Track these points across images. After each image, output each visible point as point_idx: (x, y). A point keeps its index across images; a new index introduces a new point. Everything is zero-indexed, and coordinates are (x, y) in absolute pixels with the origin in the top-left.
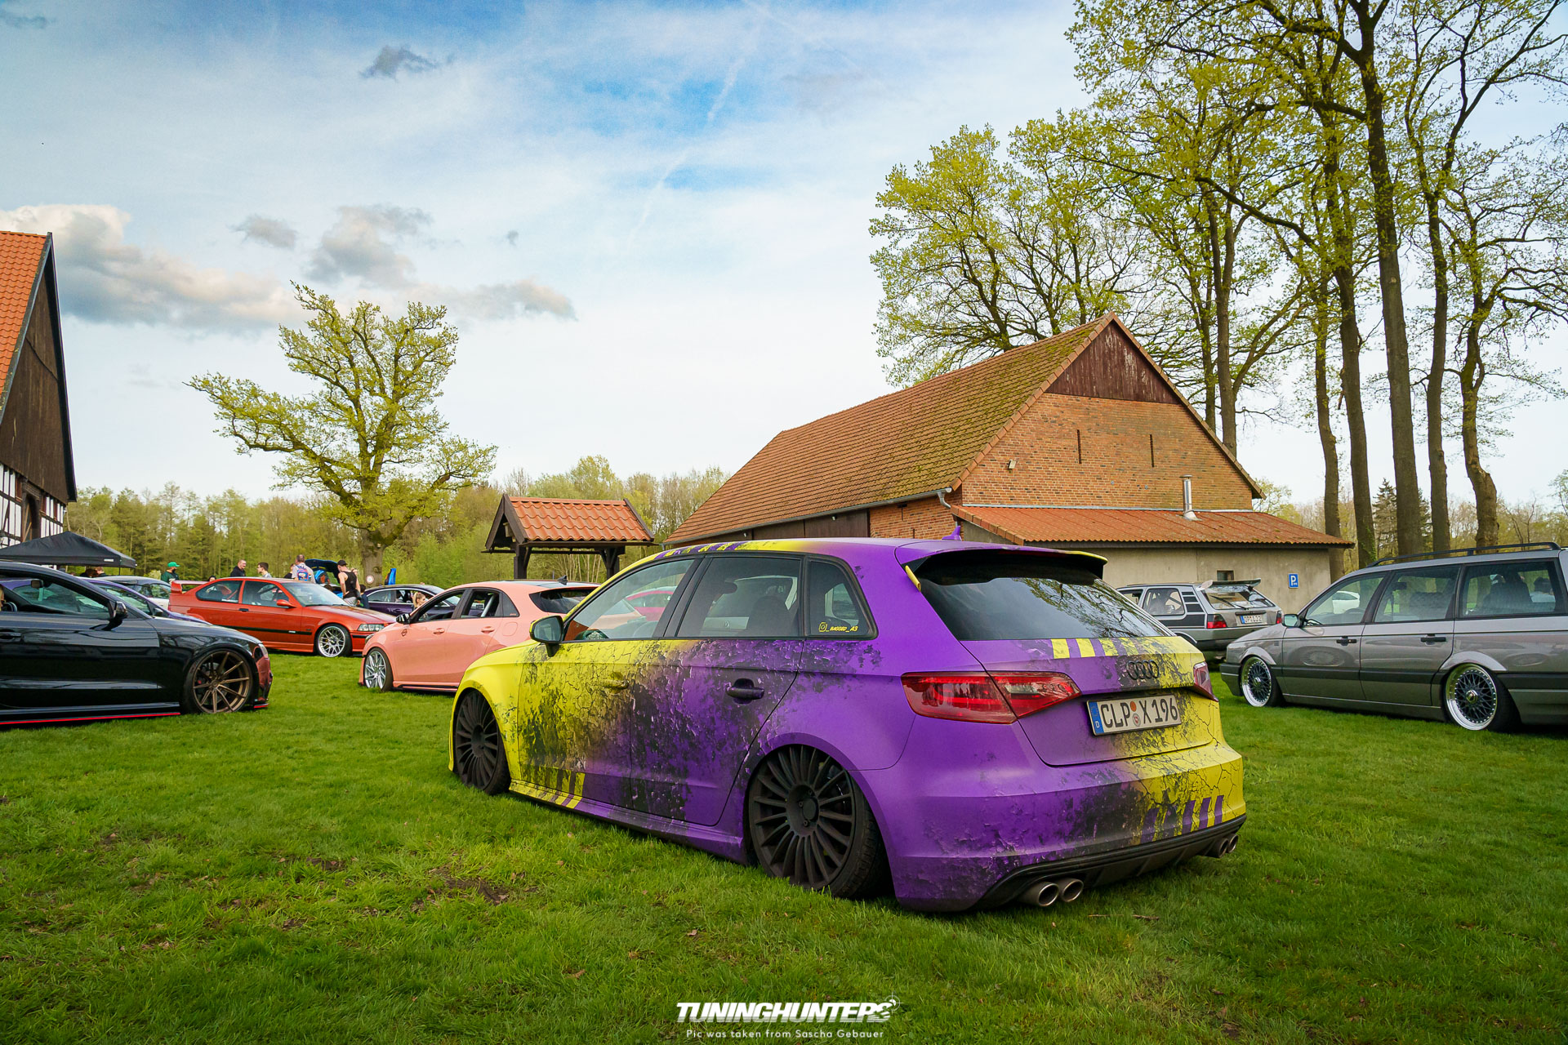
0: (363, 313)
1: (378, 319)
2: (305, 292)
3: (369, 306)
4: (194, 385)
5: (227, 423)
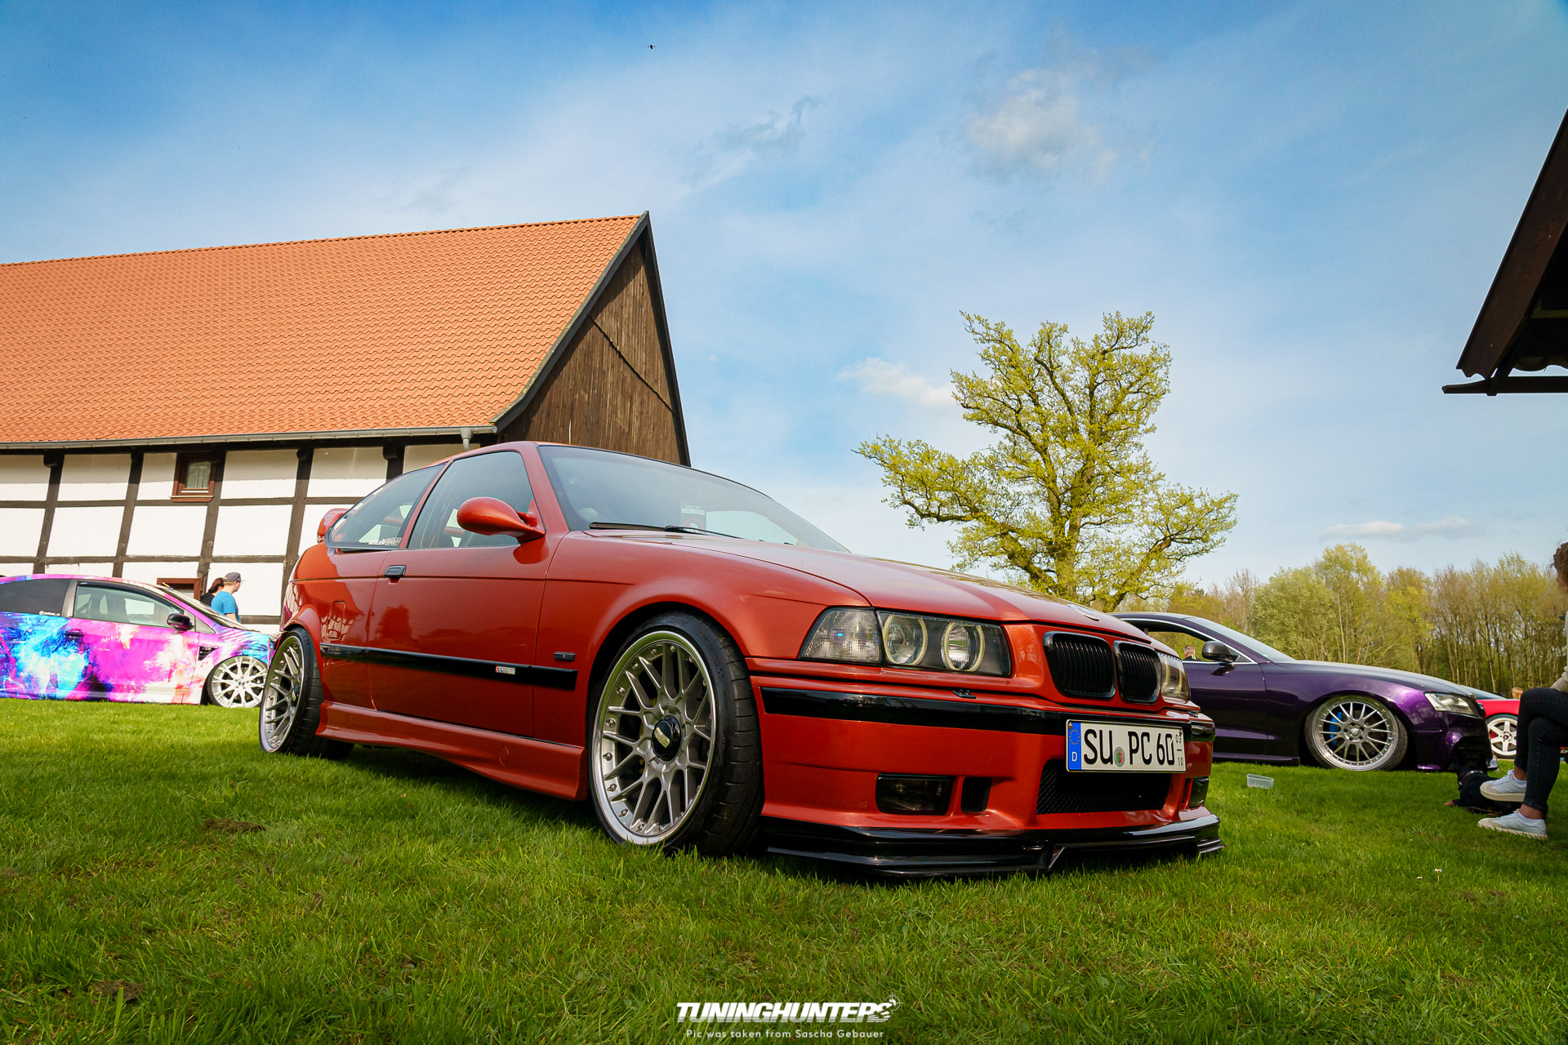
0: (1047, 339)
1: (1066, 342)
2: (977, 321)
3: (1053, 326)
4: (863, 453)
5: (895, 489)
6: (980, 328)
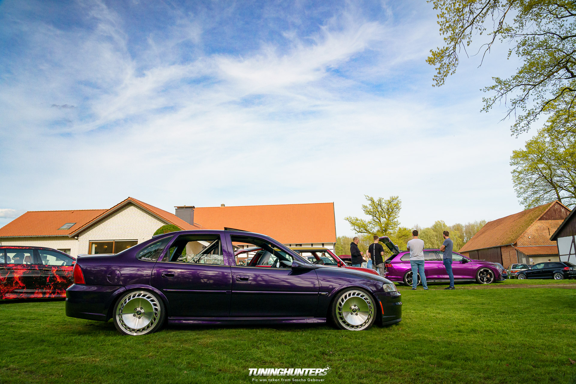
0: (380, 201)
1: (383, 201)
3: (381, 198)
4: (345, 219)
5: (353, 227)
6: (368, 198)
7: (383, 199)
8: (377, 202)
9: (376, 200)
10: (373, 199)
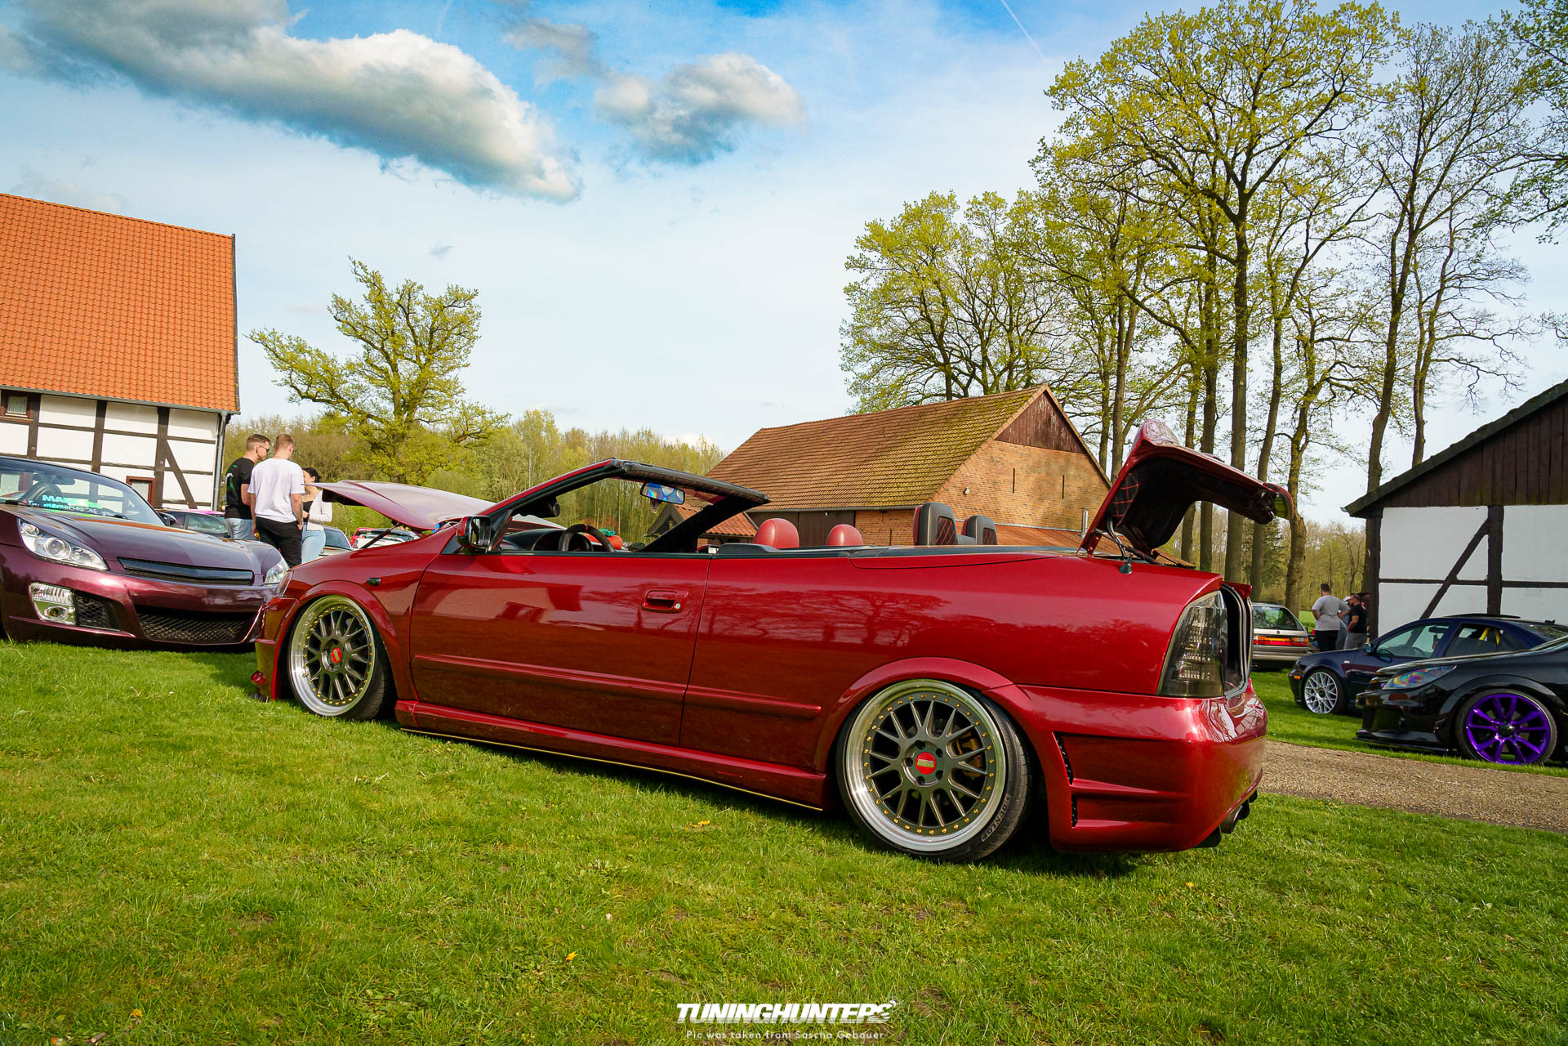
0: (408, 291)
1: (420, 296)
2: (360, 267)
3: (414, 284)
5: (284, 375)
7: (421, 288)
8: (396, 298)
9: (392, 285)
10: (380, 282)
